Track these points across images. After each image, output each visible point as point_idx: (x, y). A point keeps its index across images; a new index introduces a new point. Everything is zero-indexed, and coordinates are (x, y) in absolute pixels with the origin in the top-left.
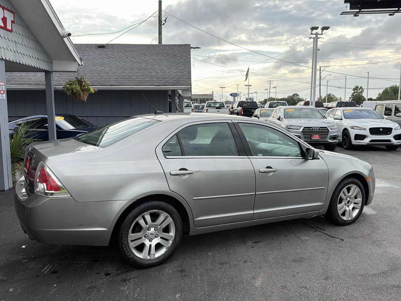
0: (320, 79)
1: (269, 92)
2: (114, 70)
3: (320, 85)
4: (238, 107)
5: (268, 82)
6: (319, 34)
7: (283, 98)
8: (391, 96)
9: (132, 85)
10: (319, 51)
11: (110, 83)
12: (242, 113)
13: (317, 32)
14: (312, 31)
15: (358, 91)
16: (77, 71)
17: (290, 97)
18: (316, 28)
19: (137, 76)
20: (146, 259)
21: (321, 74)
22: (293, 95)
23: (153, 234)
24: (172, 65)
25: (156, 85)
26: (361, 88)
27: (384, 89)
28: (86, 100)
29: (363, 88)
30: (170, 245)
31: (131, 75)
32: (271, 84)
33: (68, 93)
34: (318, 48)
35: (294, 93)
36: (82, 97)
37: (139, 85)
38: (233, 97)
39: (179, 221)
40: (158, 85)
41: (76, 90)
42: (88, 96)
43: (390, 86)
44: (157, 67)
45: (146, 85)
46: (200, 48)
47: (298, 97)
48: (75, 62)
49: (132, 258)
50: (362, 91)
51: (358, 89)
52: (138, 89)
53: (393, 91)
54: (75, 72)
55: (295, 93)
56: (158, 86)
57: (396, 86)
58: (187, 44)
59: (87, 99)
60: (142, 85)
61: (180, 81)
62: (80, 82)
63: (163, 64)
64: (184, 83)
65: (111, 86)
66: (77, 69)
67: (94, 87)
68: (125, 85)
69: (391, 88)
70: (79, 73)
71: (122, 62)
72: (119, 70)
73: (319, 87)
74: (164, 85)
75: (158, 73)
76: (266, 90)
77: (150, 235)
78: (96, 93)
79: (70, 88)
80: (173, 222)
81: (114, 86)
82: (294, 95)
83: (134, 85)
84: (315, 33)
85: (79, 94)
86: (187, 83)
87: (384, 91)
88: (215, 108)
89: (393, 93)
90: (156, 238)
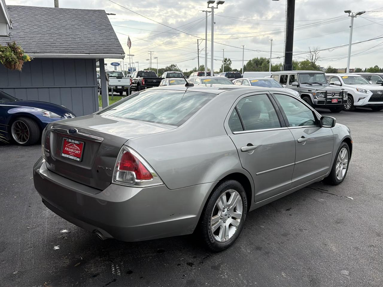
0: (198, 51)
1: (150, 62)
2: (30, 35)
3: (198, 57)
4: (137, 77)
5: (149, 53)
6: (214, 8)
7: (162, 69)
8: (254, 67)
9: (59, 52)
10: (215, 24)
11: (32, 50)
12: (144, 83)
13: (213, 6)
14: (208, 5)
15: (227, 63)
16: (9, 35)
17: (168, 67)
18: (213, 2)
19: (60, 43)
20: (223, 242)
21: (199, 46)
22: (170, 65)
23: (227, 215)
24: (94, 31)
25: (86, 52)
26: (229, 60)
27: (248, 61)
28: (20, 69)
29: (231, 60)
30: (239, 224)
31: (53, 41)
32: (152, 55)
33: (2, 62)
34: (214, 22)
35: (171, 64)
36: (17, 66)
37: (67, 52)
38: (114, 66)
39: (246, 199)
40: (88, 52)
41: (11, 58)
42: (23, 65)
43: (253, 58)
44: (79, 34)
45: (74, 52)
46: (115, 15)
47: (175, 68)
48: (6, 25)
49: (214, 243)
50: (230, 63)
51: (227, 61)
52: (67, 57)
53: (255, 63)
54: (6, 36)
55: (173, 64)
56: (89, 54)
57: (257, 58)
58: (101, 10)
59: (22, 68)
60: (71, 52)
61: (112, 49)
62: (13, 48)
63: (84, 29)
64: (116, 51)
65: (34, 53)
66: (8, 33)
67: (29, 55)
68: (50, 52)
69: (254, 60)
70: (11, 38)
71: (35, 27)
72: (36, 36)
73: (198, 59)
74: (95, 53)
75: (82, 40)
76: (148, 60)
77: (224, 216)
78: (32, 61)
79: (3, 55)
80: (241, 200)
81: (38, 53)
82: (172, 66)
83: (61, 52)
84: (211, 7)
85: (15, 63)
86: (120, 51)
87: (248, 62)
88: (116, 78)
89: (255, 64)
90: (228, 219)
